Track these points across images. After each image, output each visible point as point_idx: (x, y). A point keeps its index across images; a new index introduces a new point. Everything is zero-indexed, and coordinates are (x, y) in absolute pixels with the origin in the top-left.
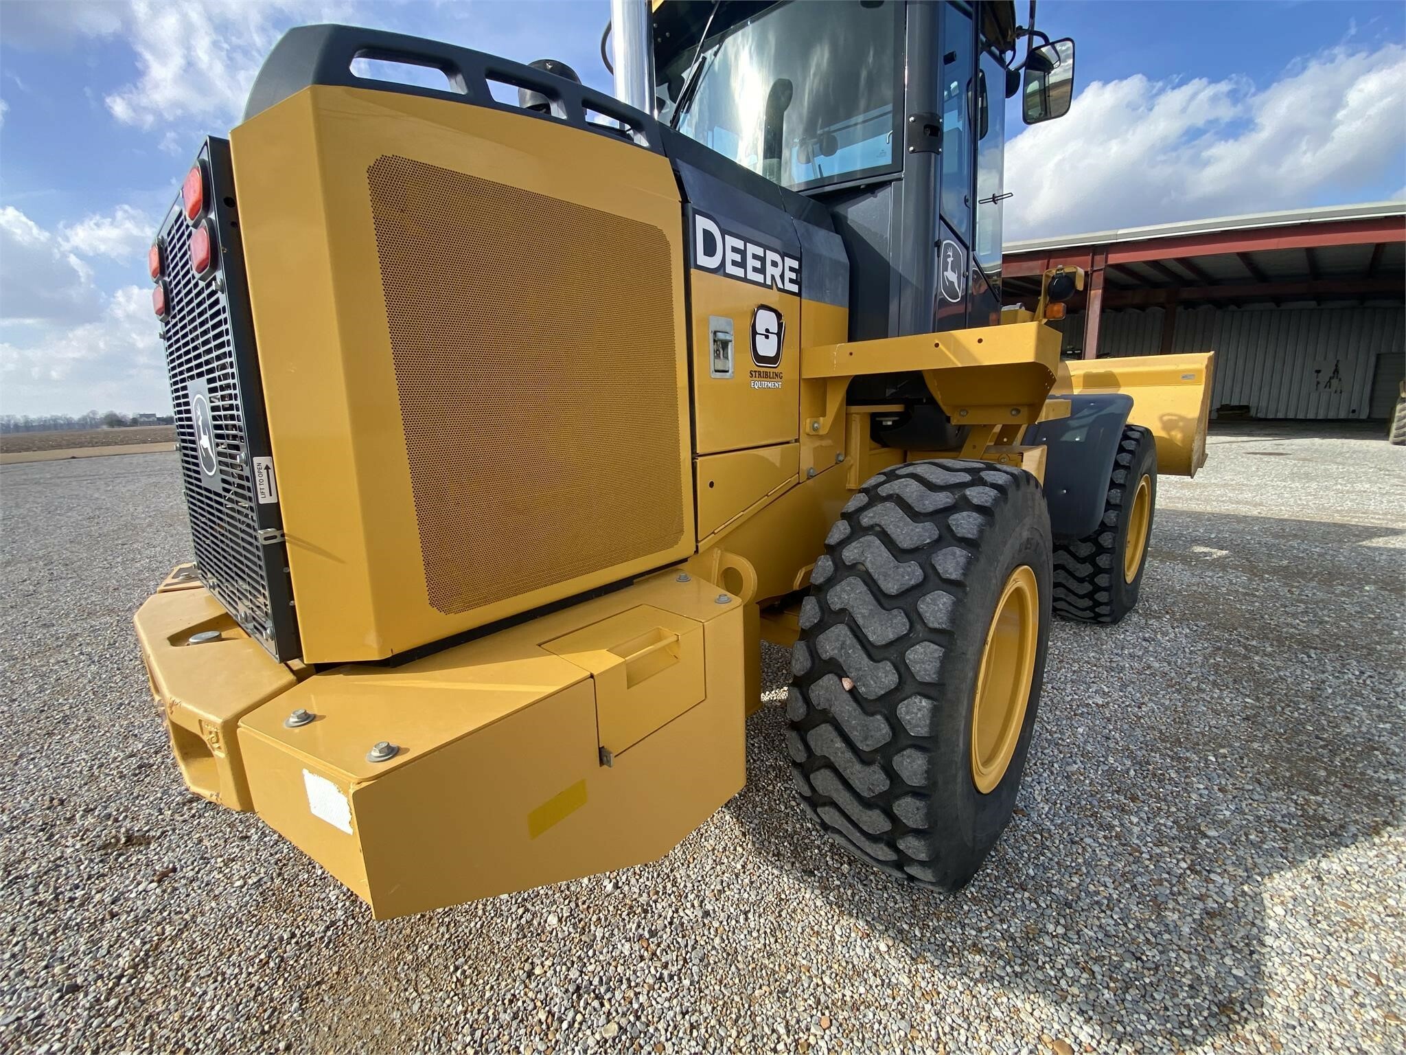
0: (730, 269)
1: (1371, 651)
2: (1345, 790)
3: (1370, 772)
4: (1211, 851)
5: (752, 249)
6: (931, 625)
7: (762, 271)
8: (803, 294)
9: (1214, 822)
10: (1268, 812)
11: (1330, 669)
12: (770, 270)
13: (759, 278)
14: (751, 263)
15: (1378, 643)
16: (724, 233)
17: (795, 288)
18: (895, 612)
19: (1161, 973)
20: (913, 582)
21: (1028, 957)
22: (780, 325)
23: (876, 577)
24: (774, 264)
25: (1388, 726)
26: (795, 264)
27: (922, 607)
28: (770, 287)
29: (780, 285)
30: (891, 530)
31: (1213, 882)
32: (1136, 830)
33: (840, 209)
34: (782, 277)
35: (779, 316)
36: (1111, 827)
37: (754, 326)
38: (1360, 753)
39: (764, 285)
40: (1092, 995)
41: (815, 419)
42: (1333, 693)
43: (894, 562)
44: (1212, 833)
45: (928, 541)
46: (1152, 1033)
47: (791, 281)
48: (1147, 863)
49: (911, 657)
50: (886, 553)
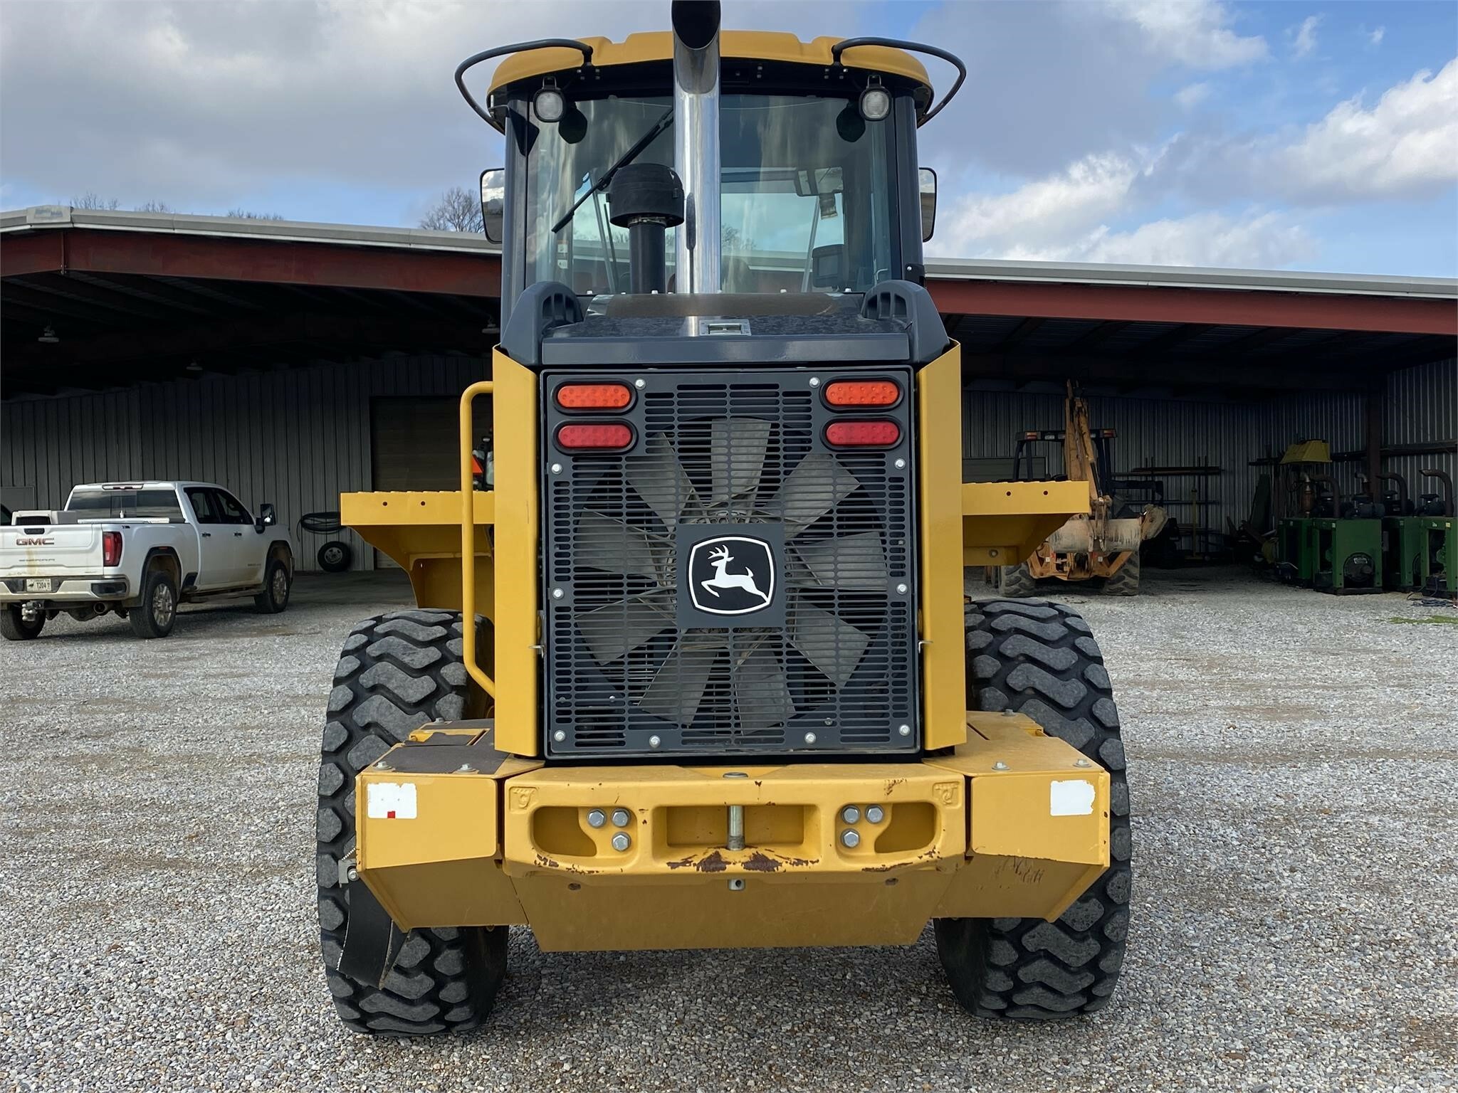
1: (1178, 812)
2: (1244, 901)
3: (1249, 887)
4: (1205, 953)
6: (1108, 725)
9: (1190, 939)
10: (1215, 924)
11: (1162, 829)
15: (1176, 803)
18: (1080, 720)
19: (1243, 1011)
20: (1082, 695)
21: (1171, 1032)
23: (1051, 696)
25: (1236, 857)
27: (1097, 713)
30: (1038, 656)
31: (1224, 966)
32: (1151, 957)
36: (1134, 962)
38: (1234, 878)
40: (1223, 1031)
42: (1179, 845)
43: (1060, 682)
44: (1196, 945)
45: (1074, 662)
46: (1267, 1032)
48: (1178, 970)
49: (1104, 752)
50: (1049, 676)
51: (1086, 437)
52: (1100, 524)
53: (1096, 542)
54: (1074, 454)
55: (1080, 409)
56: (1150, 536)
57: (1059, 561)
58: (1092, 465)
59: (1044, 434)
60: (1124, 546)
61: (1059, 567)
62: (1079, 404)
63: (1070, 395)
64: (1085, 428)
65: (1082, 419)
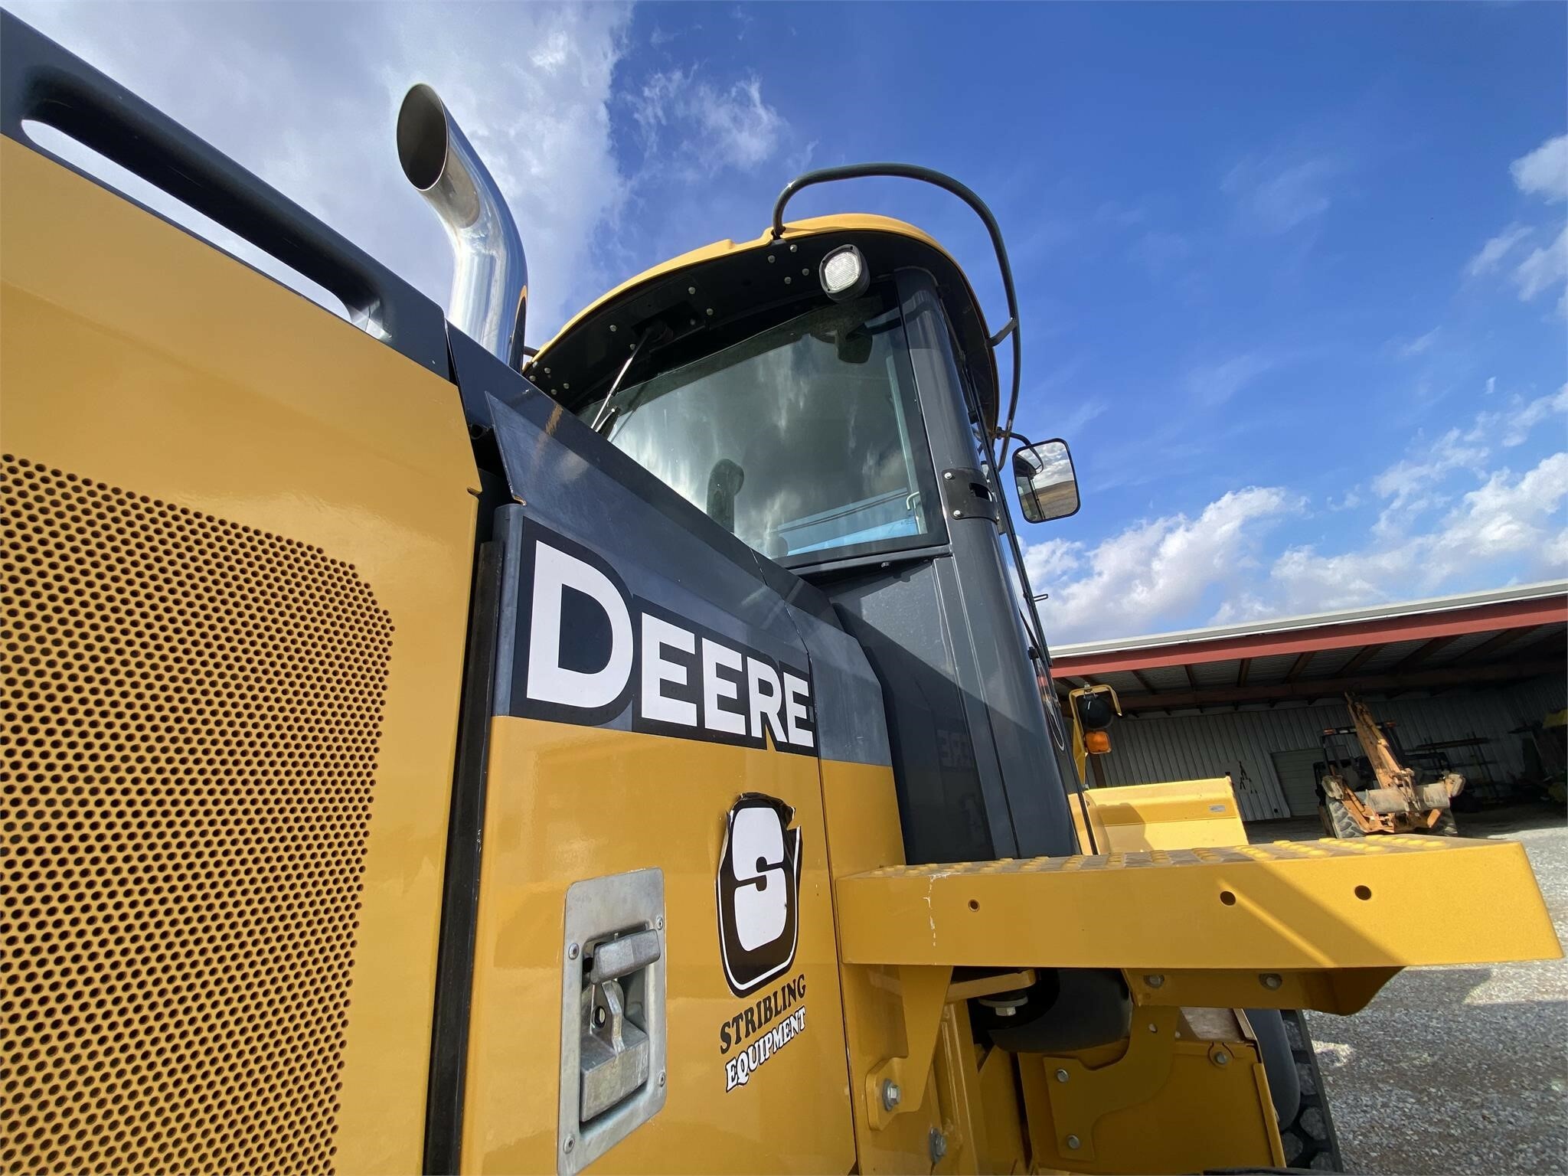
0: (655, 706)
5: (715, 654)
7: (739, 705)
8: (823, 750)
12: (758, 703)
13: (734, 724)
14: (715, 687)
16: (636, 607)
17: (804, 738)
22: (789, 838)
24: (766, 688)
26: (802, 687)
28: (760, 744)
29: (780, 737)
33: (845, 600)
34: (782, 715)
35: (784, 813)
37: (727, 868)
39: (745, 740)
41: (883, 1074)
47: (800, 723)
51: (1374, 728)
52: (1410, 791)
53: (1410, 804)
54: (1368, 741)
55: (1362, 711)
56: (1455, 793)
57: (1383, 819)
58: (1386, 747)
59: (1338, 730)
60: (1436, 804)
61: (1384, 823)
62: (1359, 707)
63: (1350, 702)
64: (1371, 723)
65: (1366, 716)
